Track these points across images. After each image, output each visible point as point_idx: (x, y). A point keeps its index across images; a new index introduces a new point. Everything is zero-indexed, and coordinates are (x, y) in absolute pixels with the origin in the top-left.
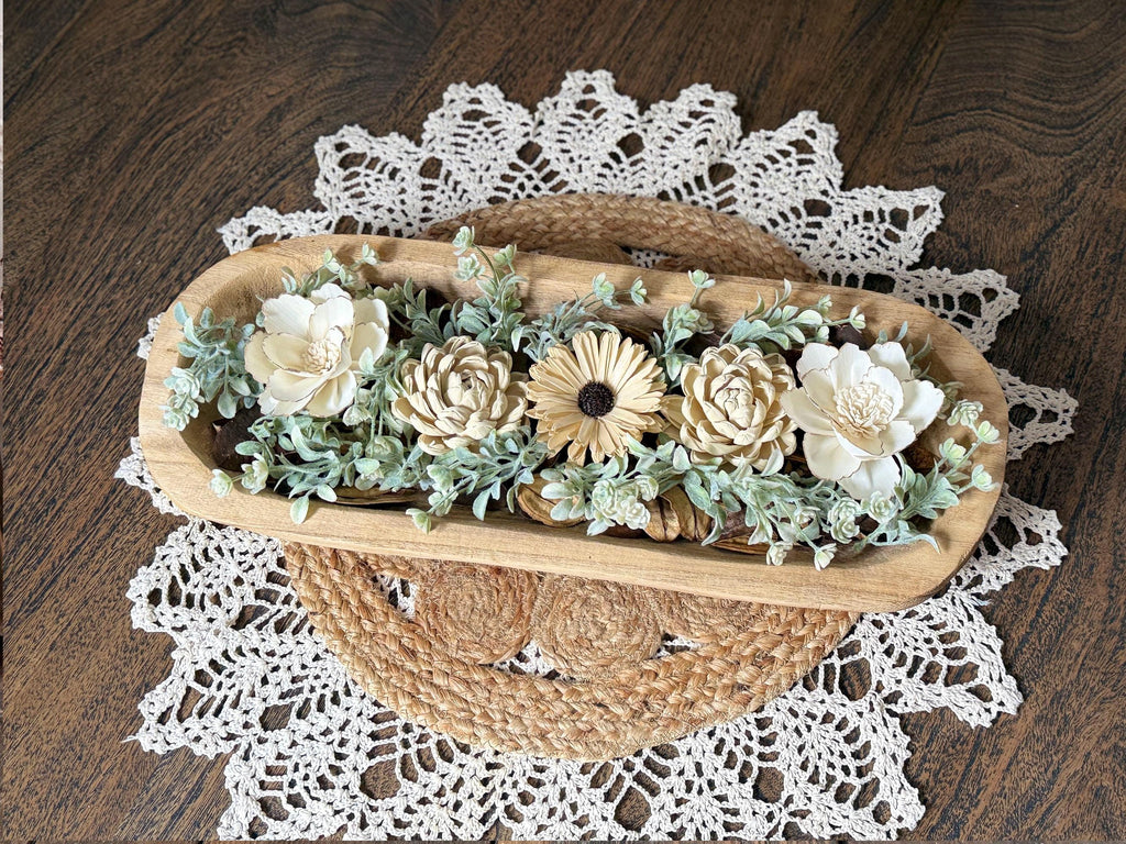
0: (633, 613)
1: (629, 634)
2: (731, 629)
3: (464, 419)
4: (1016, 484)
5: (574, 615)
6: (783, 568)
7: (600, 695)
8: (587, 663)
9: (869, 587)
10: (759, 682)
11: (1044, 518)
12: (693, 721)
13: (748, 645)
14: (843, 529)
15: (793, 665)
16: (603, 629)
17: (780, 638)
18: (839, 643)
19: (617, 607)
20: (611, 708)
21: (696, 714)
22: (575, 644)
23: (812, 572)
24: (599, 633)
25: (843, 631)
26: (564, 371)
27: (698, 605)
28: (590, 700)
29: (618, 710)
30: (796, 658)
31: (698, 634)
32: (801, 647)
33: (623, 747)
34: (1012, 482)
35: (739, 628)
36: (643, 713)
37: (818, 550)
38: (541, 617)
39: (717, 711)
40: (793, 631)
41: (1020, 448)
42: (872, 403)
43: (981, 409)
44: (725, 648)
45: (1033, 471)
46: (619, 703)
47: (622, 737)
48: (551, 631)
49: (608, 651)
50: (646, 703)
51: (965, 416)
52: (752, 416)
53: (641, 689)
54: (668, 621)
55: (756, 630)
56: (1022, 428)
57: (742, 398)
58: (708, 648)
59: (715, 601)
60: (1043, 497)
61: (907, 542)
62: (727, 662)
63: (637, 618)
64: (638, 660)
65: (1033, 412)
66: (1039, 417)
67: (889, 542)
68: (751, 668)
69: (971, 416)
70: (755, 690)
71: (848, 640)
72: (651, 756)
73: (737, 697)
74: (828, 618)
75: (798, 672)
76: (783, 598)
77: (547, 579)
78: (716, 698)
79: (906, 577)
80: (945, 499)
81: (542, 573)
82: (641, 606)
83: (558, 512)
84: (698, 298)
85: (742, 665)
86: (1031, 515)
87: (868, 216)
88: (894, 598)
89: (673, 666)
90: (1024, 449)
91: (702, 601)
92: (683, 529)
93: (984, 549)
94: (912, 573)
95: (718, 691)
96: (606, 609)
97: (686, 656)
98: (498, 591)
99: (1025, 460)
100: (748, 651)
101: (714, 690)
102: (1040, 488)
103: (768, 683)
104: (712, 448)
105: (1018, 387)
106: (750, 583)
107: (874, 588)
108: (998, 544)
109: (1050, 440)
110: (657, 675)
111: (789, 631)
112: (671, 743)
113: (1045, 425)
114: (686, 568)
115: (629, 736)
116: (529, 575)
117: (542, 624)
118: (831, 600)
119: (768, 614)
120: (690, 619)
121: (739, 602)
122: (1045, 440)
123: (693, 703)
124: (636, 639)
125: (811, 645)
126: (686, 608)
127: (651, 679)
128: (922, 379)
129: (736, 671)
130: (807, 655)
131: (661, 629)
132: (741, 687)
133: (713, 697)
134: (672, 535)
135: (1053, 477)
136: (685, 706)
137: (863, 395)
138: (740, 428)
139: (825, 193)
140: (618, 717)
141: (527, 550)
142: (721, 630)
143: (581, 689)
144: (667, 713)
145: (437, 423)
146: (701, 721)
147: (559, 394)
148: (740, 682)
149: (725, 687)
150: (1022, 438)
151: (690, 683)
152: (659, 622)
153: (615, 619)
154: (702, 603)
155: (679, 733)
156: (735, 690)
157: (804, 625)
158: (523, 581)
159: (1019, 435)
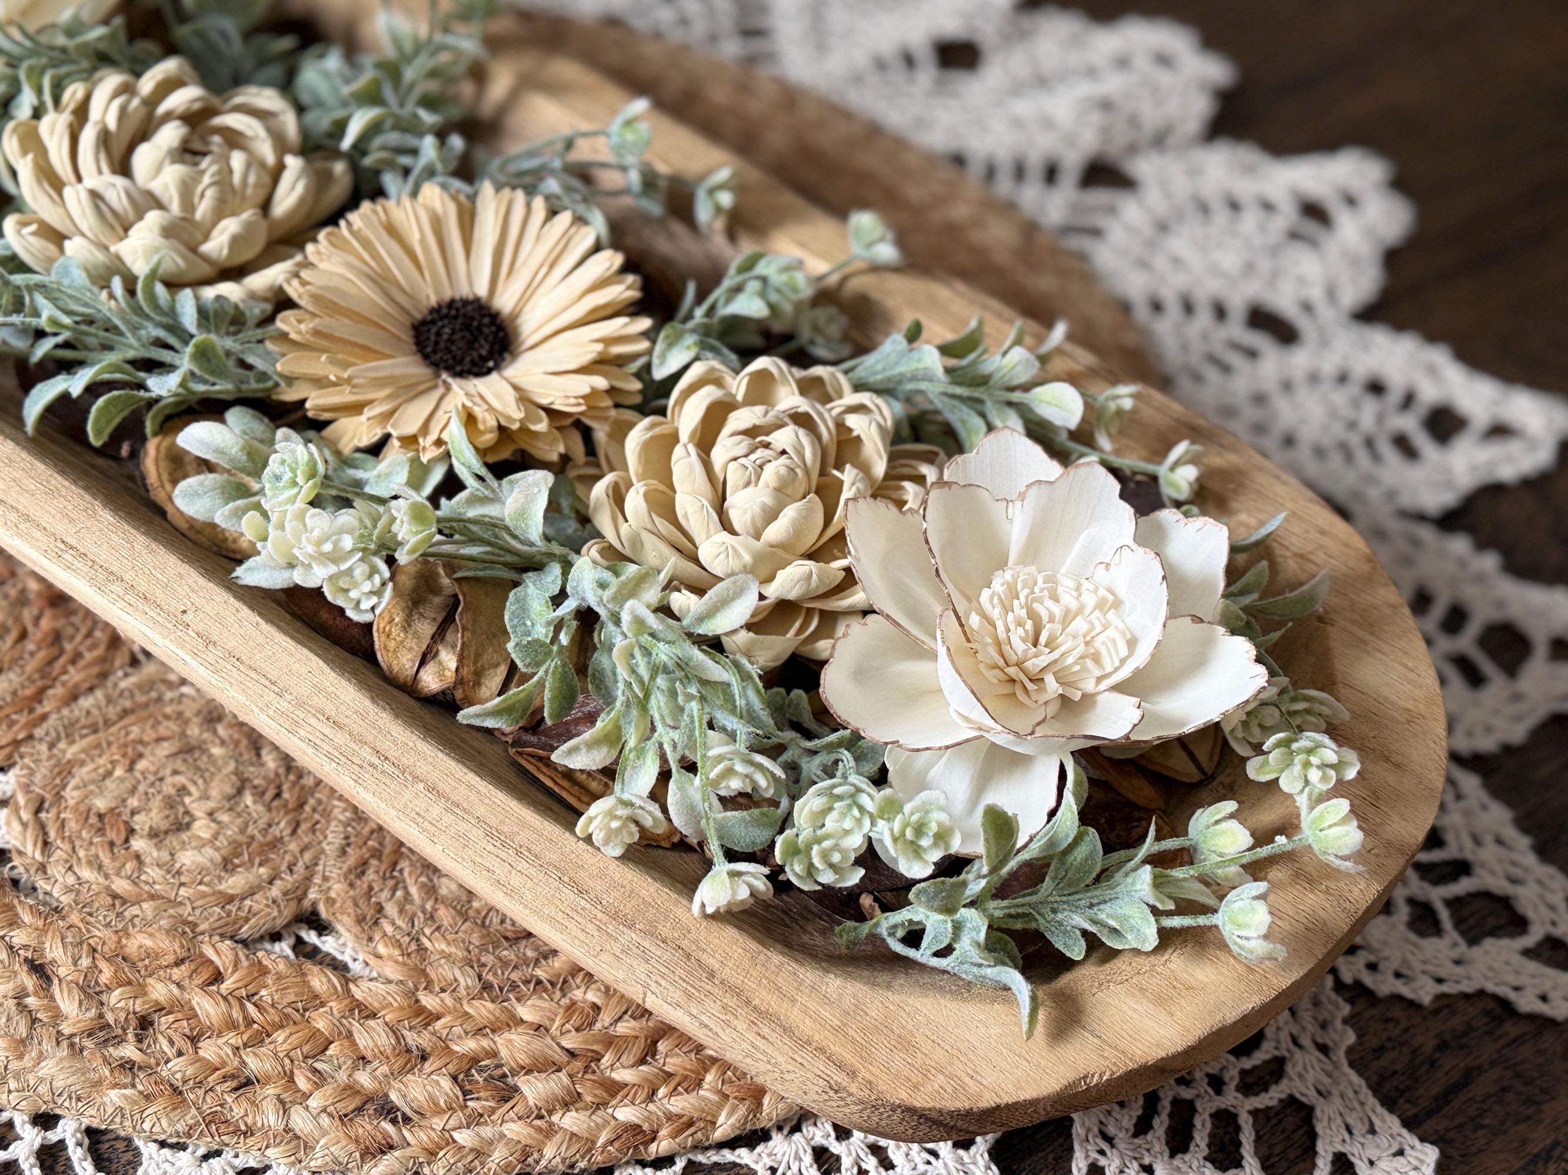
0: (275, 831)
1: (228, 865)
2: (466, 980)
3: (131, 215)
4: (1381, 1050)
5: (142, 765)
6: (614, 865)
7: (54, 951)
8: (86, 874)
9: (794, 1016)
10: (438, 1123)
11: (1400, 1153)
12: (215, 1121)
13: (479, 1031)
14: (815, 850)
15: (550, 1132)
16: (181, 825)
17: (561, 1057)
18: (697, 1147)
19: (248, 799)
20: (56, 989)
21: (237, 1110)
22: (93, 820)
23: (680, 912)
24: (164, 825)
25: (726, 1125)
26: (423, 241)
27: (430, 890)
28: (26, 947)
29: (68, 1004)
30: (570, 1121)
31: (381, 949)
32: (600, 1105)
33: (13, 1085)
34: (1372, 1042)
35: (487, 987)
36: (120, 1040)
37: (722, 867)
38: (69, 731)
39: (287, 1130)
40: (607, 1059)
41: (1440, 981)
42: (1079, 625)
43: (1351, 774)
44: (419, 1010)
45: (1443, 1046)
46: (82, 989)
47: (27, 1061)
48: (65, 770)
49: (153, 873)
50: (145, 1023)
51: (1297, 768)
52: (771, 515)
53: (159, 991)
54: (337, 888)
55: (526, 1012)
56: (1473, 941)
57: (773, 471)
58: (379, 987)
59: (476, 904)
60: (1430, 1114)
61: (969, 973)
62: (399, 1037)
63: (275, 844)
64: (202, 927)
65: (1519, 924)
66: (1530, 940)
67: (922, 955)
68: (446, 1084)
69: (1314, 775)
70: (417, 1137)
71: (728, 1156)
72: (71, 1143)
73: (365, 1127)
74: (709, 1078)
75: (549, 1152)
76: (564, 929)
77: (149, 669)
78: (314, 1103)
79: (906, 1044)
80: (1123, 919)
81: (147, 654)
82: (304, 827)
83: (195, 495)
84: (844, 279)
85: (428, 1067)
86: (1372, 1131)
87: (1376, 388)
88: (840, 1077)
89: (269, 980)
90: (1445, 988)
91: (446, 888)
92: (459, 681)
93: (1203, 1145)
94: (926, 1046)
95: (328, 1089)
96: (220, 788)
97: (319, 980)
98: (23, 635)
99: (1436, 1012)
100: (469, 1045)
101: (320, 1079)
102: (1436, 1089)
103: (463, 1137)
104: (636, 542)
105: (1515, 856)
106: (509, 855)
107: (806, 1027)
108: (1247, 1150)
109: (1527, 1003)
110: (217, 977)
111: (598, 1058)
112: (139, 1143)
113: (1532, 966)
114: (385, 745)
115: (47, 1068)
116: (115, 640)
117: (62, 745)
118: (677, 995)
119: (578, 994)
120: (391, 909)
121: (529, 935)
122: (1512, 996)
123: (248, 1083)
124: (234, 883)
125: (626, 1114)
126: (399, 883)
127: (199, 980)
128: (1234, 632)
129: (406, 1069)
130: (600, 1128)
131: (312, 895)
132: (388, 1111)
133: (307, 1096)
134: (431, 681)
135: (1483, 1085)
136: (225, 1078)
137: (1068, 600)
138: (727, 526)
139: (1307, 307)
140: (57, 1016)
141: (61, 528)
142: (443, 971)
143: (26, 917)
144: (177, 1068)
145: (67, 191)
146: (236, 1132)
147: (381, 280)
148: (394, 1097)
149: (351, 1089)
150: (1458, 962)
151: (280, 1036)
152: (317, 880)
153: (225, 818)
154: (443, 891)
155: (165, 1128)
156: (371, 1109)
157: (642, 1061)
158: (93, 647)
159: (1455, 953)
